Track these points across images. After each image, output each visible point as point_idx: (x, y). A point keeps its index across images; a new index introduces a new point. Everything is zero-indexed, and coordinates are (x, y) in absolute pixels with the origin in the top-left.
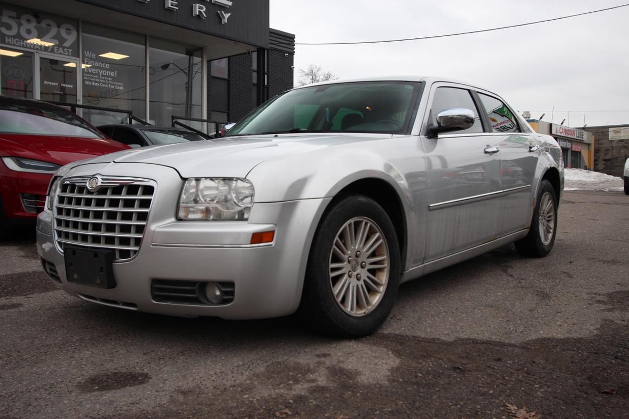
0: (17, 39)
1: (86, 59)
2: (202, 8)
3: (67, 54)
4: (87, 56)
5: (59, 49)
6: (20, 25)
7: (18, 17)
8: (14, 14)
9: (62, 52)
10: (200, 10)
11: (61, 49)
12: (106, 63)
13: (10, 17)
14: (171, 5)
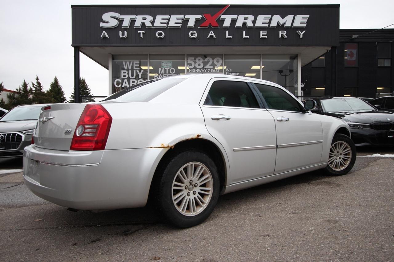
0: (194, 69)
1: (226, 73)
2: (284, 33)
3: (217, 71)
4: (227, 71)
5: (213, 70)
6: (195, 63)
7: (195, 59)
8: (193, 58)
9: (215, 71)
10: (283, 34)
11: (214, 70)
12: (237, 73)
13: (191, 60)
14: (263, 36)
